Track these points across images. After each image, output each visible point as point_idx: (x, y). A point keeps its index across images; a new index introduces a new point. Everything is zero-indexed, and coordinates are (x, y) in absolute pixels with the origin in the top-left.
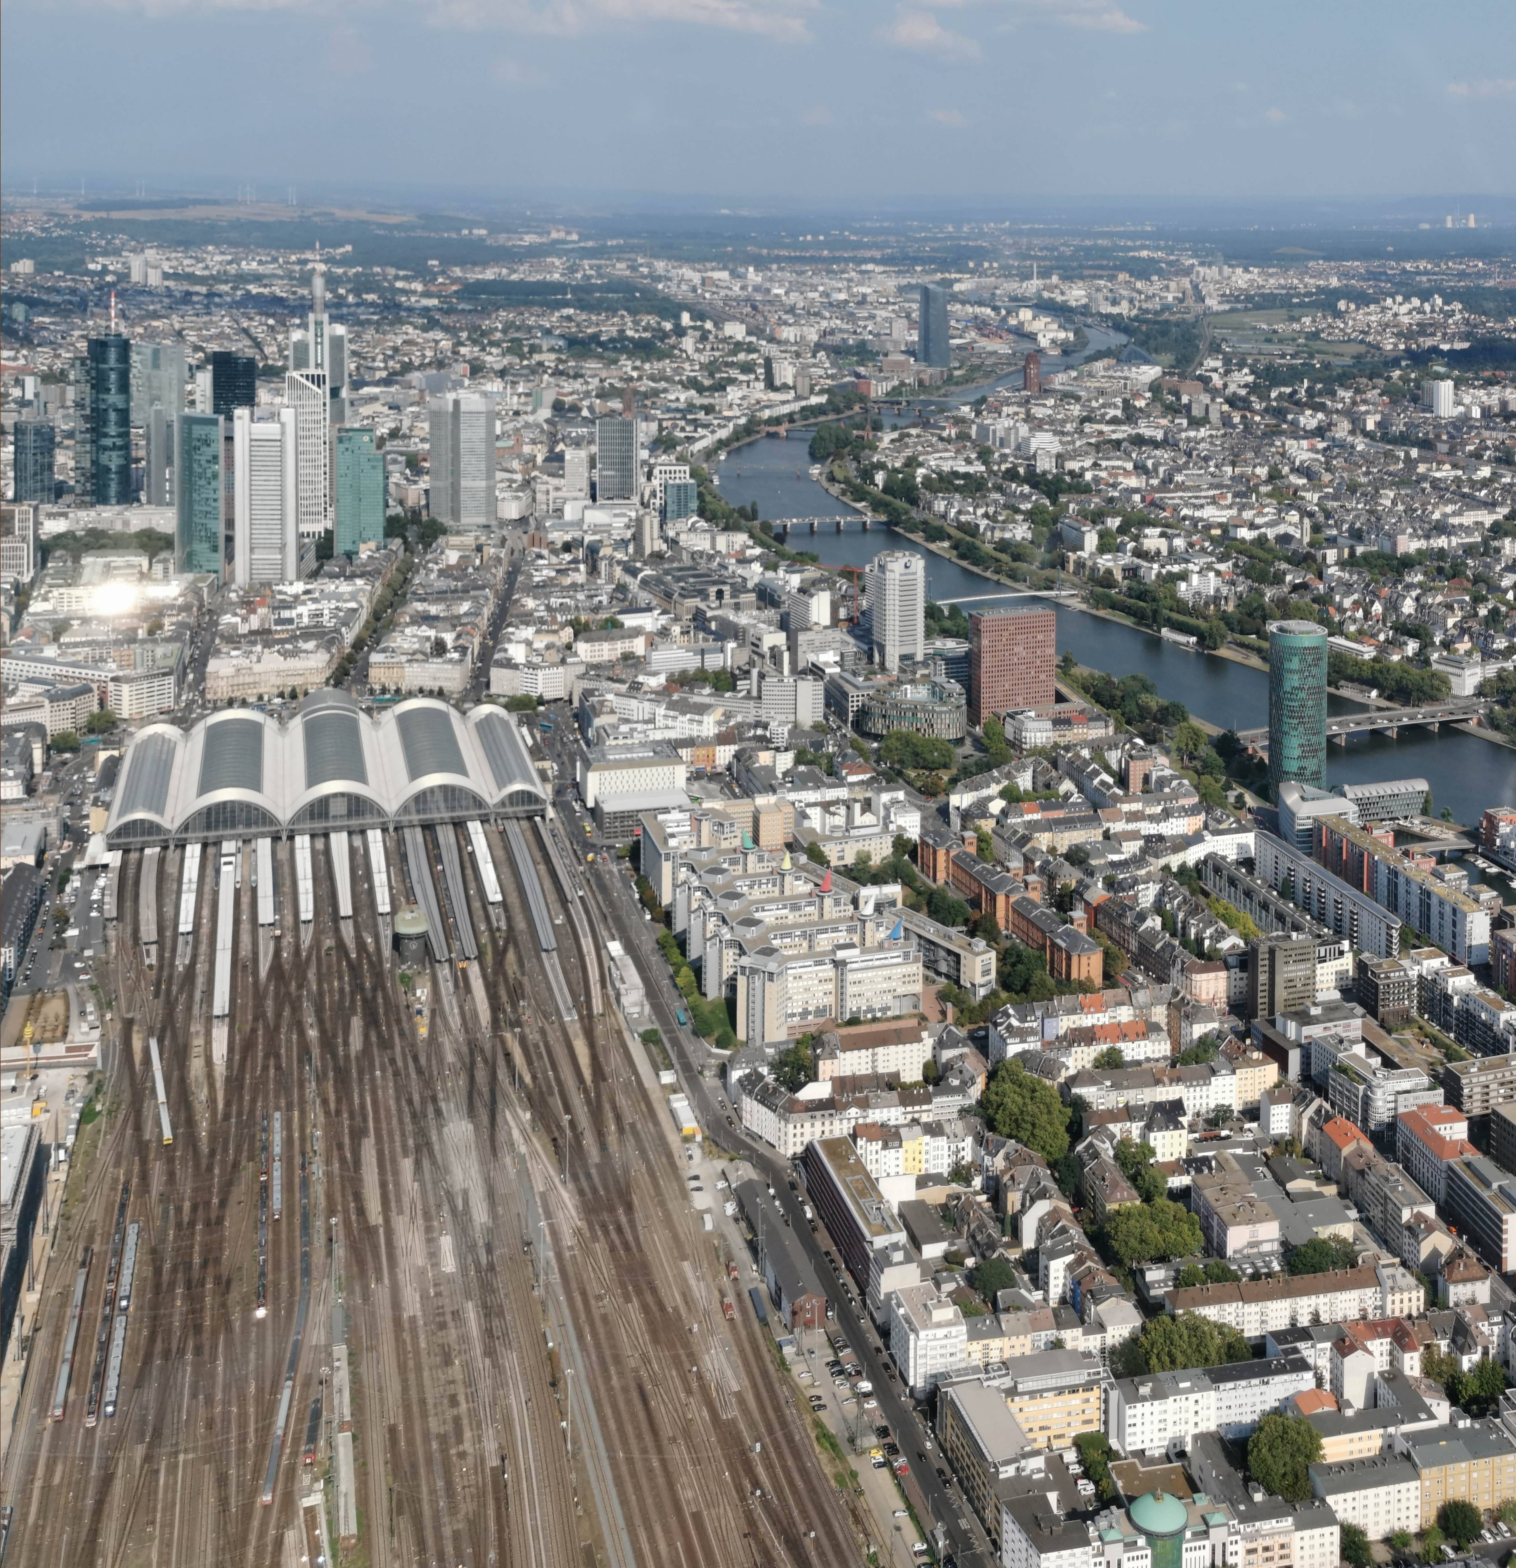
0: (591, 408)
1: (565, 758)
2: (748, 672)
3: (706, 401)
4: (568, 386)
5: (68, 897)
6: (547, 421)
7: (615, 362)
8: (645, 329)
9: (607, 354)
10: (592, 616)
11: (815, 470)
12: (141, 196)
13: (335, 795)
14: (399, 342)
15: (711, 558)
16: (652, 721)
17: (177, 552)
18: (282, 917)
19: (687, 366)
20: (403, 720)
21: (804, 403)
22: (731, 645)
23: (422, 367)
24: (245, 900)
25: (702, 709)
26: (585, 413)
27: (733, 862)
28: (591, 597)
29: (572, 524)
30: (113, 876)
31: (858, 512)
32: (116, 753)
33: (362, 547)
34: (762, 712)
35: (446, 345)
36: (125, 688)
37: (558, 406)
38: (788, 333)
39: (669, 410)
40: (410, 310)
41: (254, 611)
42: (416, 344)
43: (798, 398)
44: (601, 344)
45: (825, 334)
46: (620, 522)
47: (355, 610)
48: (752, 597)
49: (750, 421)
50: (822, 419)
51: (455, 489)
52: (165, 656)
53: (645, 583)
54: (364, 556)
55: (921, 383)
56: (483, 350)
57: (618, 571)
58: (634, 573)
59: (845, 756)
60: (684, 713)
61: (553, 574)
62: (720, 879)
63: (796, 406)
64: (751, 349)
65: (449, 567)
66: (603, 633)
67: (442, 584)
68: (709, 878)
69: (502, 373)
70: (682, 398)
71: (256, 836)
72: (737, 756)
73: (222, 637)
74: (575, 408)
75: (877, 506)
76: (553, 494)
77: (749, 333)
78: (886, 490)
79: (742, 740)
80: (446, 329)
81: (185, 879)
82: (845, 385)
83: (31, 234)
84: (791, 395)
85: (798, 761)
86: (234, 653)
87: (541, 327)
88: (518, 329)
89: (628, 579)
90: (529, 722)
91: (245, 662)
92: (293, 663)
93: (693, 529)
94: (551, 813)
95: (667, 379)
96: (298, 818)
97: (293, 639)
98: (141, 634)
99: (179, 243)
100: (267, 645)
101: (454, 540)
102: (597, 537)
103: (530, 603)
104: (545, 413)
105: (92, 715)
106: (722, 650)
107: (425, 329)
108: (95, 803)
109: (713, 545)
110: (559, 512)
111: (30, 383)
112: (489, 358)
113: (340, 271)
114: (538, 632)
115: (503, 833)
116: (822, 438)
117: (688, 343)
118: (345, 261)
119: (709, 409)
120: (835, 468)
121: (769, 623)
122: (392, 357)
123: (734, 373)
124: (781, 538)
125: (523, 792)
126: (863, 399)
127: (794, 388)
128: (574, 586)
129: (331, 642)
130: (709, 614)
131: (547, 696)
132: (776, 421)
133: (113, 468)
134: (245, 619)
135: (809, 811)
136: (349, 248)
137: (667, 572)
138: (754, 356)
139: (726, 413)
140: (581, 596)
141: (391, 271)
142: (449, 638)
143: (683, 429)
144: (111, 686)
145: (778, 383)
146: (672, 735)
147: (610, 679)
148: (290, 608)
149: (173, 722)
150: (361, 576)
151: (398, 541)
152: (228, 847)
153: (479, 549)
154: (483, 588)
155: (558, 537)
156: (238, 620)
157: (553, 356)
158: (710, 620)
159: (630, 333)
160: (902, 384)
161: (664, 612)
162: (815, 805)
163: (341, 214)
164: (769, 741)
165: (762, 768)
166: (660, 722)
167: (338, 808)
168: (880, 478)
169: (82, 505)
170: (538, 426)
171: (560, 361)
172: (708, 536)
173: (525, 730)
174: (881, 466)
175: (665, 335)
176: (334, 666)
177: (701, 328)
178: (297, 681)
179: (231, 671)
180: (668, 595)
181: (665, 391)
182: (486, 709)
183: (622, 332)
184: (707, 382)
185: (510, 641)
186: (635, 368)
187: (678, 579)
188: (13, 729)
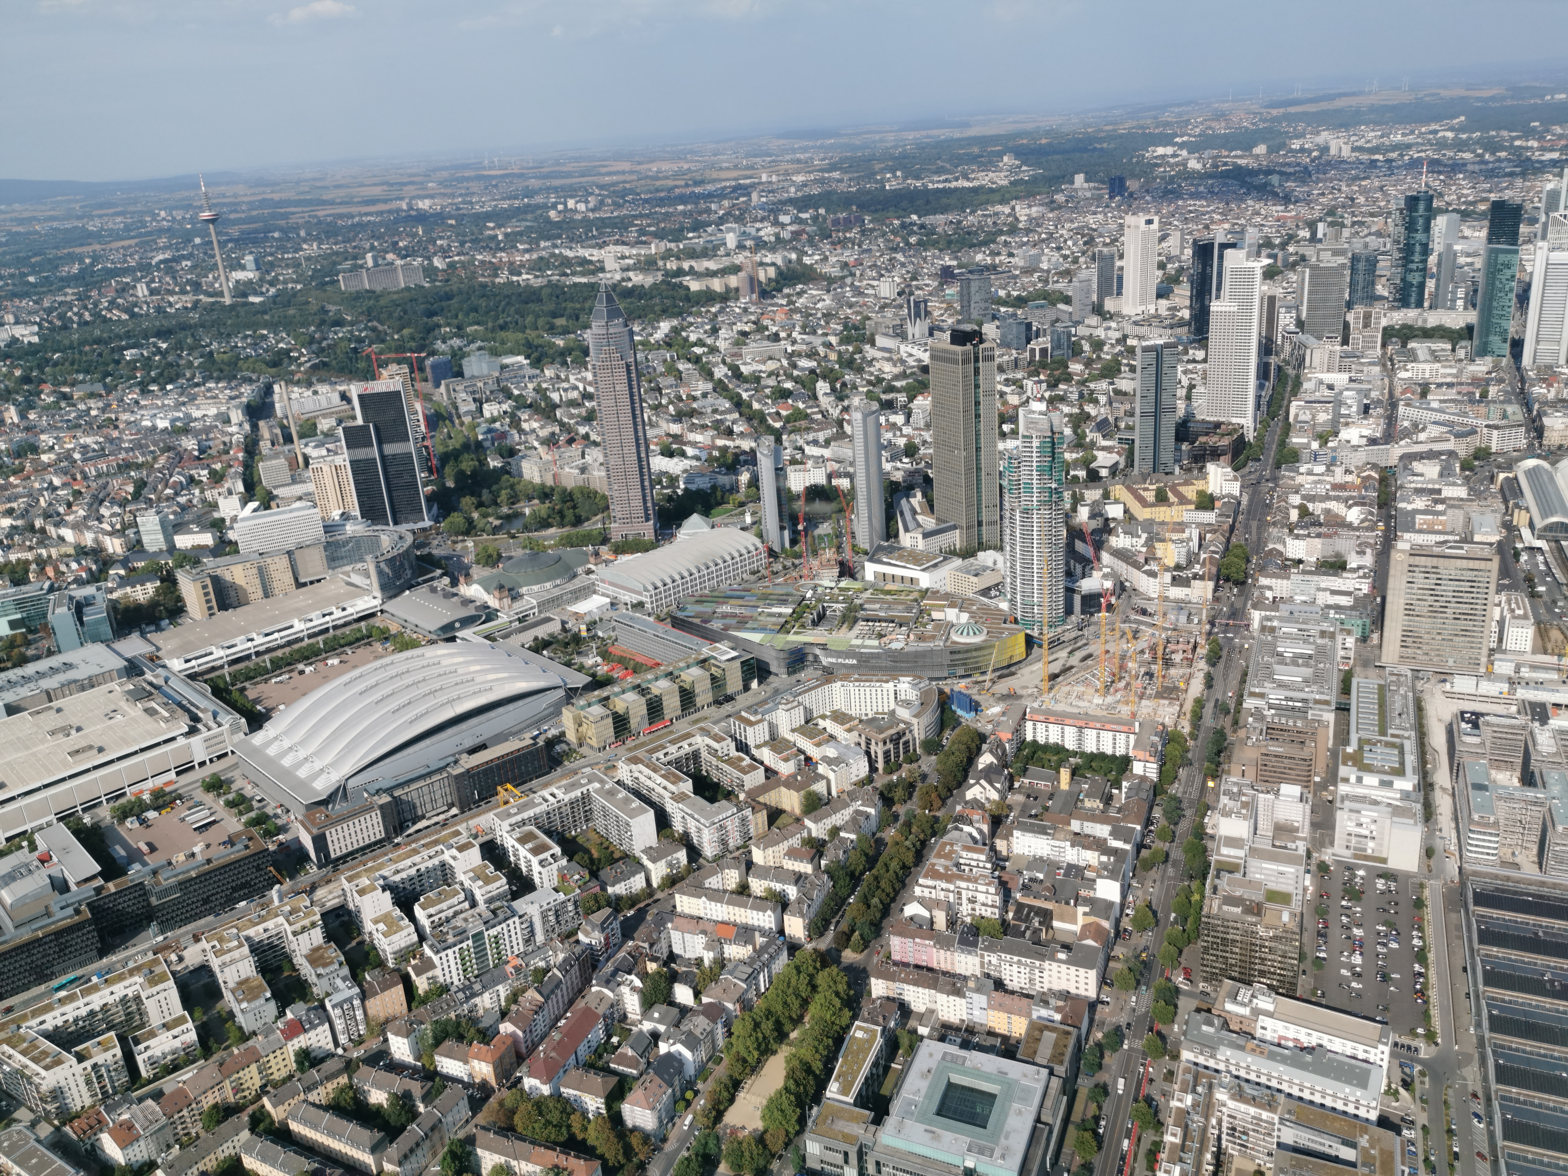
5: (1524, 566)
12: (1297, 95)
17: (1476, 342)
30: (1548, 555)
32: (1510, 475)
36: (1495, 433)
41: (1551, 386)
52: (1514, 414)
73: (1539, 402)
83: (1246, 128)
86: (1556, 414)
98: (1476, 396)
99: (1342, 126)
105: (1477, 448)
108: (1517, 506)
111: (1321, 226)
113: (1464, 136)
118: (1461, 129)
133: (1414, 283)
134: (1549, 391)
136: (1463, 118)
141: (1505, 133)
144: (1485, 430)
156: (1544, 391)
163: (1444, 93)
169: (1392, 309)
179: (1560, 426)
188: (1441, 453)
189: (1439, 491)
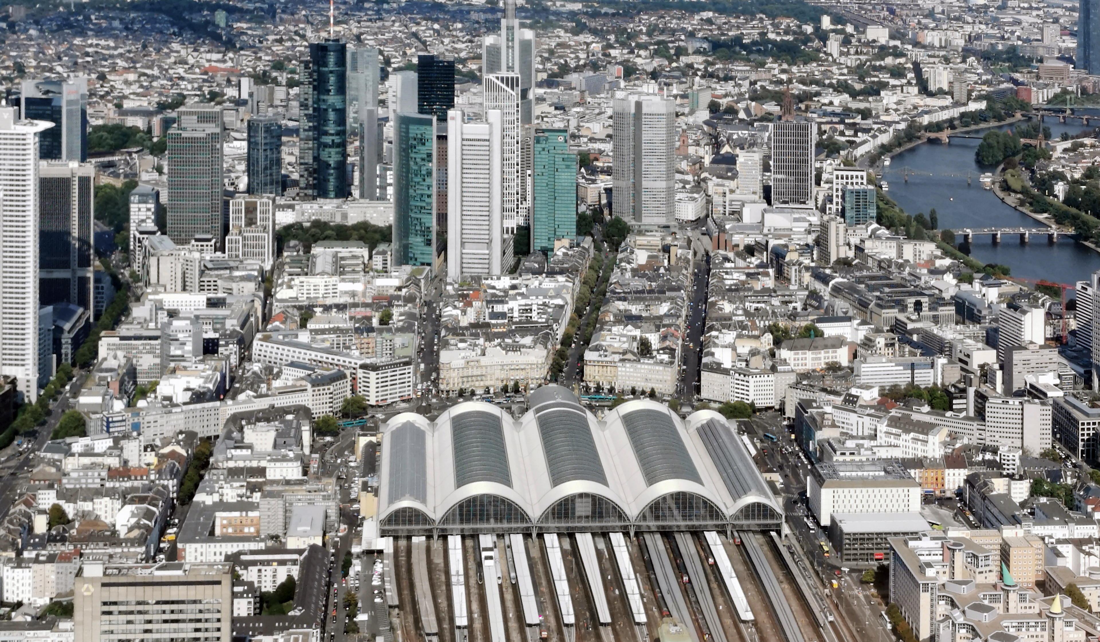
0: (747, 110)
1: (788, 471)
2: (964, 391)
3: (862, 106)
4: (721, 88)
5: (352, 581)
6: (706, 123)
7: (762, 65)
8: (786, 33)
9: (752, 57)
10: (789, 324)
11: (987, 179)
13: (581, 495)
14: (553, 44)
15: (901, 267)
16: (874, 437)
17: (395, 245)
18: (546, 617)
19: (834, 69)
20: (628, 420)
21: (962, 109)
22: (941, 361)
23: (578, 69)
24: (509, 596)
25: (925, 428)
26: (742, 115)
27: (994, 599)
28: (786, 303)
29: (751, 227)
30: (389, 562)
31: (1039, 223)
32: (374, 439)
33: (557, 244)
34: (986, 435)
35: (596, 47)
36: (373, 375)
37: (714, 108)
38: (932, 37)
39: (825, 114)
40: (557, 14)
41: (470, 305)
42: (569, 47)
43: (956, 104)
44: (744, 47)
45: (970, 39)
46: (801, 227)
47: (562, 307)
48: (950, 310)
49: (910, 127)
50: (983, 125)
51: (637, 189)
52: (404, 346)
53: (837, 290)
54: (560, 253)
55: (1084, 91)
56: (632, 52)
57: (807, 277)
58: (825, 280)
59: (1088, 490)
60: (907, 431)
61: (743, 278)
62: (986, 618)
63: (955, 112)
64: (897, 53)
65: (641, 267)
66: (806, 341)
67: (638, 284)
68: (974, 616)
69: (654, 75)
70: (836, 102)
71: (510, 531)
72: (970, 481)
73: (446, 328)
74: (732, 111)
75: (1060, 218)
76: (728, 195)
77: (892, 37)
78: (1068, 201)
79: (972, 464)
80: (594, 32)
81: (453, 570)
82: (1004, 91)
84: (948, 101)
85: (1035, 491)
86: (461, 345)
87: (683, 29)
88: (662, 32)
89: (818, 286)
90: (747, 429)
91: (472, 355)
92: (513, 357)
93: (873, 236)
94: (786, 530)
95: (817, 83)
96: (545, 517)
97: (510, 333)
98: (375, 322)
100: (489, 338)
101: (641, 240)
102: (782, 242)
103: (727, 307)
104: (704, 115)
105: (346, 400)
106: (932, 365)
107: (576, 32)
108: (365, 487)
109: (900, 255)
110: (737, 215)
111: (245, 82)
112: (639, 61)
114: (739, 336)
115: (741, 546)
116: (990, 146)
117: (833, 46)
119: (866, 114)
120: (1008, 177)
121: (975, 338)
122: (548, 59)
123: (885, 77)
124: (965, 247)
125: (759, 505)
126: (1024, 106)
127: (951, 93)
128: (766, 292)
129: (546, 337)
130: (910, 326)
131: (760, 403)
132: (938, 127)
133: (332, 162)
134: (464, 312)
135: (1060, 547)
137: (860, 280)
138: (902, 60)
139: (884, 118)
140: (776, 302)
142: (654, 339)
143: (842, 133)
144: (360, 373)
145: (932, 87)
146: (898, 454)
147: (824, 390)
148: (502, 302)
149: (420, 410)
150: (561, 272)
151: (589, 239)
152: (486, 540)
153: (666, 249)
154: (678, 289)
155: (741, 240)
156: (459, 312)
157: (700, 59)
158: (911, 332)
159: (772, 36)
160: (1065, 92)
161: (864, 323)
162: (1066, 541)
164: (999, 466)
165: (999, 495)
166: (882, 438)
167: (583, 508)
168: (1060, 189)
169: (306, 198)
170: (699, 128)
171: (709, 63)
172: (894, 244)
173: (745, 438)
174: (1059, 176)
175: (807, 39)
176: (550, 362)
177: (842, 32)
178: (519, 375)
179: (461, 363)
180: (863, 305)
181: (818, 94)
182: (704, 416)
183: (763, 34)
184: (858, 86)
185: (716, 345)
186: (783, 71)
187: (871, 289)
188: (285, 411)
189: (261, 472)
